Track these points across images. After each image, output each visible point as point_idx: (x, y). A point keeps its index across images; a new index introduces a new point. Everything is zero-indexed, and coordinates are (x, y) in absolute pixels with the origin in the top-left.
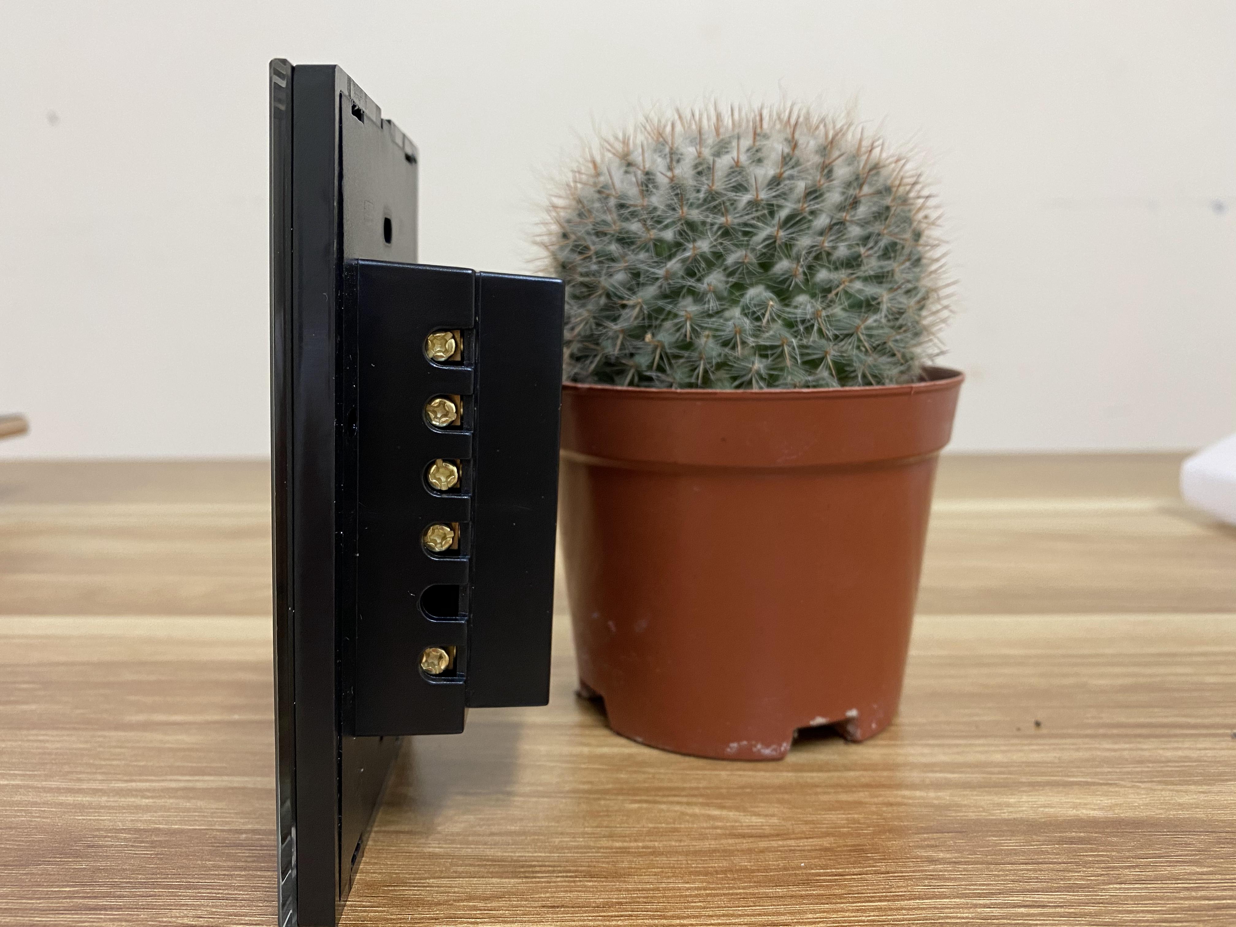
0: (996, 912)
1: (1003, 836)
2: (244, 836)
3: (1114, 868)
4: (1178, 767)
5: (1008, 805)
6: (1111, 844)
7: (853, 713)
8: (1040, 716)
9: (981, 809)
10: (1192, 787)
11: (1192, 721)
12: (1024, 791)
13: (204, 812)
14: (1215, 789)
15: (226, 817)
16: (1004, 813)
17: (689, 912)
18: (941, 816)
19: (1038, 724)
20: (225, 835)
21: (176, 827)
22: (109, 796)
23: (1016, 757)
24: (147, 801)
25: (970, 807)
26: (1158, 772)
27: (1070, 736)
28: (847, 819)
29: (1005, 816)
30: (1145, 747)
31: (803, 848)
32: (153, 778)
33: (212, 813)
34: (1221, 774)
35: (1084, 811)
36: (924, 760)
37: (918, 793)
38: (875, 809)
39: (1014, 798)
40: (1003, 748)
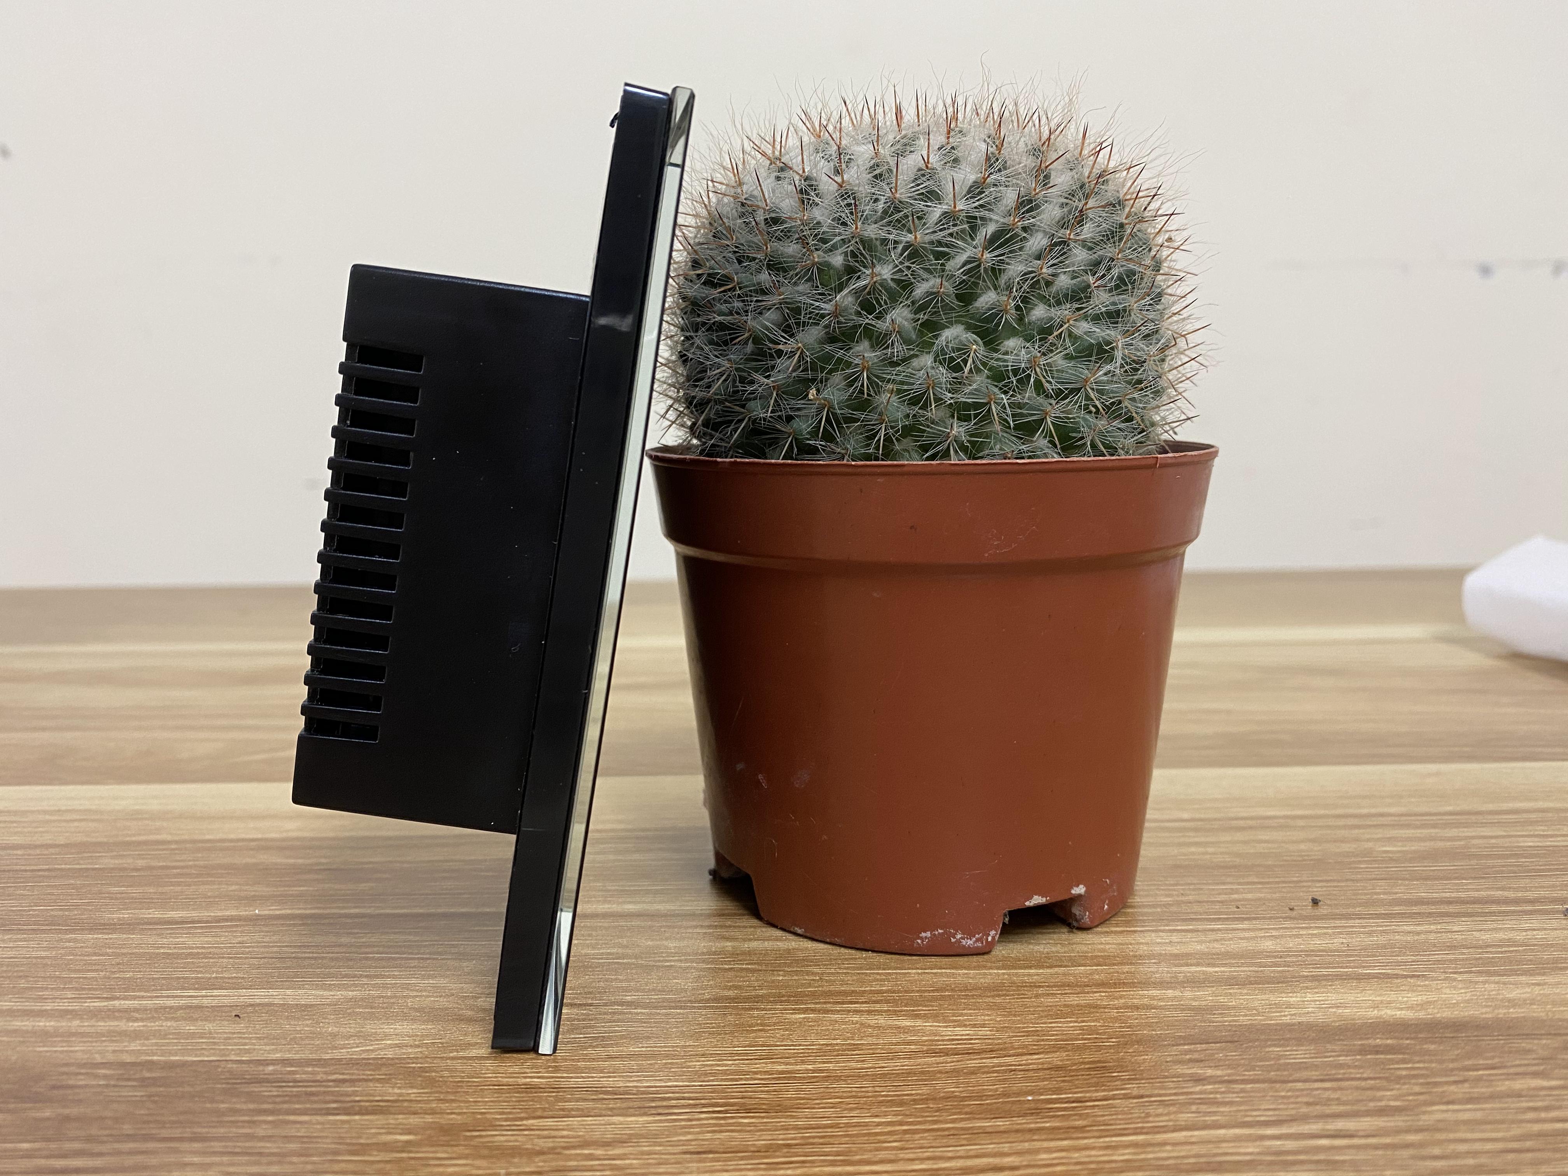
0: (1290, 1145)
1: (1288, 1046)
2: (271, 1068)
3: (1436, 1084)
4: (1502, 952)
5: (1289, 1006)
6: (1428, 1052)
7: (1080, 890)
8: (1317, 891)
9: (1254, 1012)
10: (1523, 978)
11: (1511, 894)
12: (1307, 988)
13: (214, 1038)
14: (1550, 979)
15: (245, 1044)
16: (1285, 1016)
17: (882, 1155)
18: (1205, 1021)
19: (1315, 902)
20: (245, 1067)
21: (177, 1058)
22: (81, 1019)
23: (1293, 944)
24: (136, 1024)
25: (1240, 1009)
26: (1477, 959)
27: (1360, 917)
28: (1081, 1028)
29: (1287, 1020)
30: (1456, 928)
31: (1027, 1067)
32: (142, 994)
33: (226, 1039)
34: (1556, 961)
35: (1389, 1012)
36: (1175, 950)
37: (1170, 993)
38: (1116, 1015)
39: (1296, 997)
40: (1274, 933)
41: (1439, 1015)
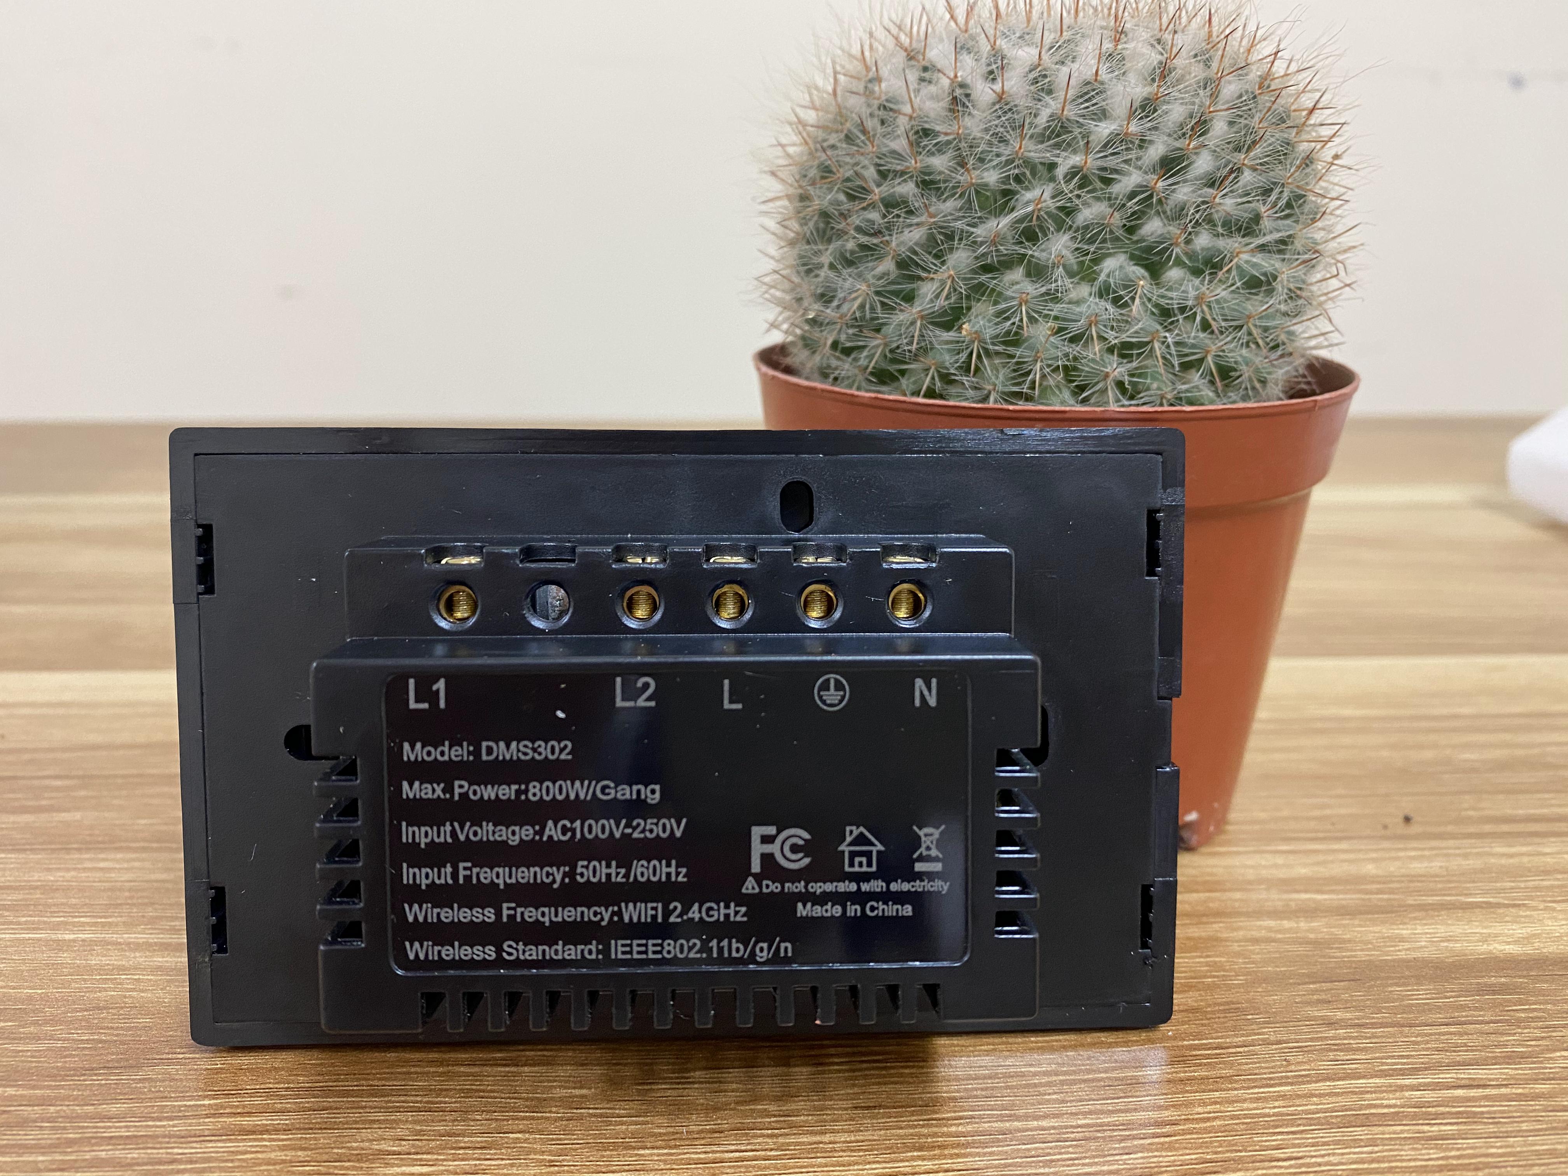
0: (1429, 1096)
1: (1409, 985)
3: (1555, 1027)
5: (1402, 940)
6: (1541, 993)
8: (1407, 805)
9: (1370, 946)
12: (1415, 918)
16: (1399, 951)
17: (1044, 1109)
18: (1324, 957)
19: (1407, 819)
23: (1393, 868)
25: (1355, 942)
27: (1453, 836)
28: (1207, 964)
29: (1402, 955)
30: (1547, 850)
36: (1282, 874)
37: (1286, 924)
38: (1238, 949)
39: (1407, 929)
40: (1374, 855)
41: (1545, 950)
